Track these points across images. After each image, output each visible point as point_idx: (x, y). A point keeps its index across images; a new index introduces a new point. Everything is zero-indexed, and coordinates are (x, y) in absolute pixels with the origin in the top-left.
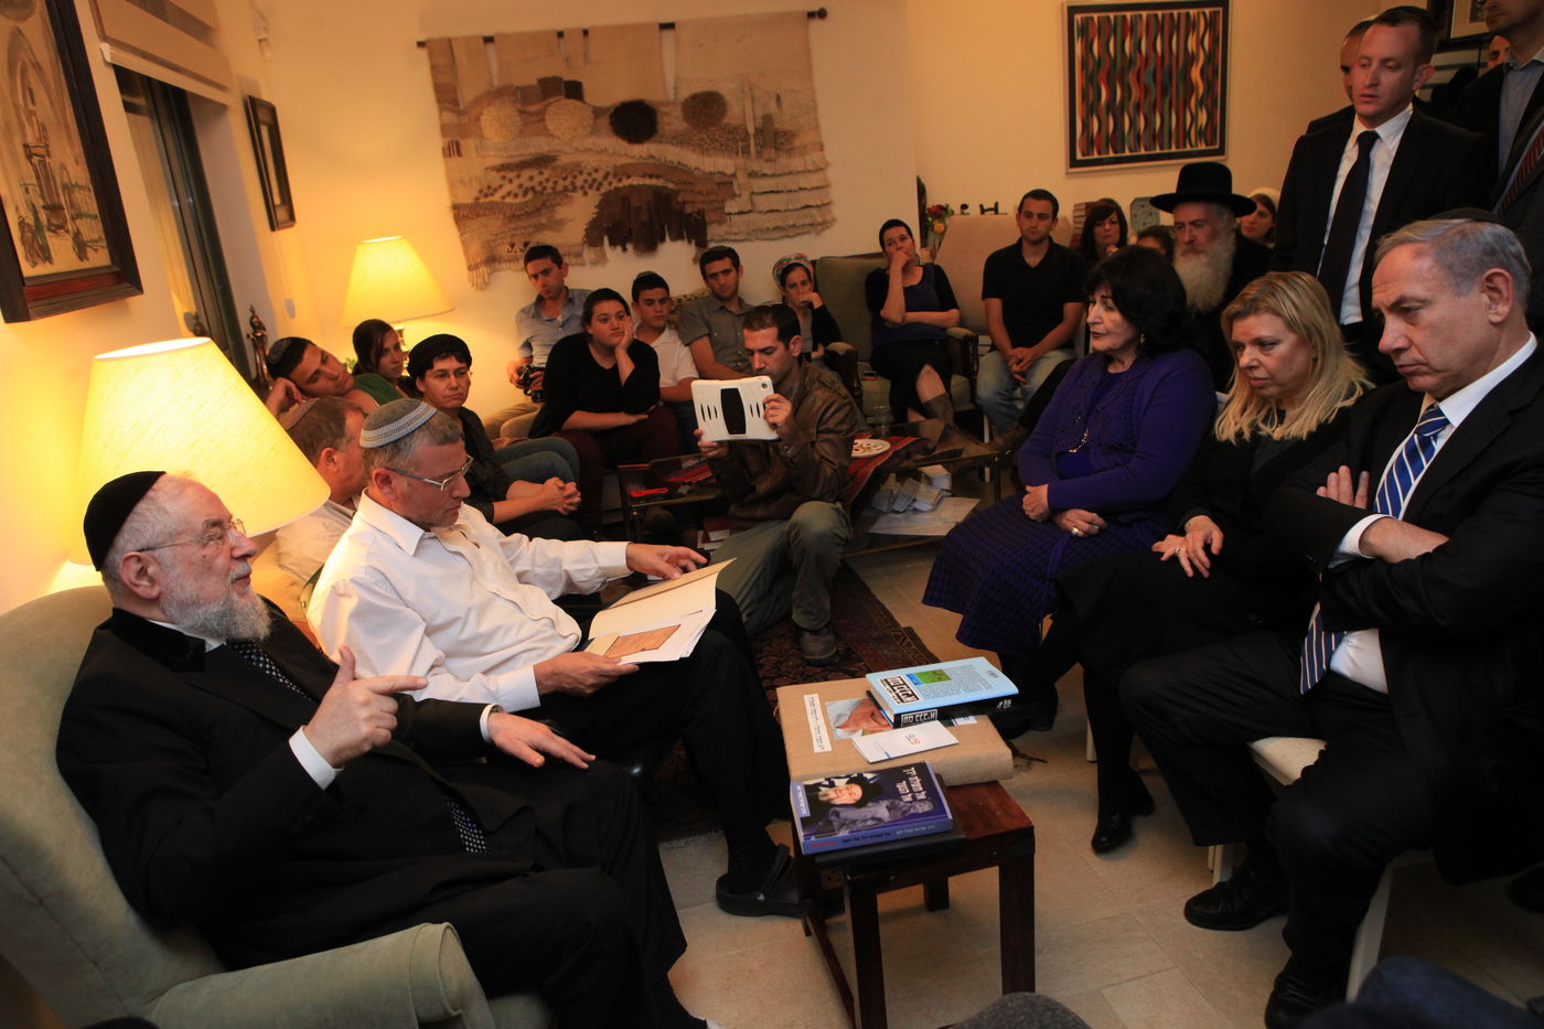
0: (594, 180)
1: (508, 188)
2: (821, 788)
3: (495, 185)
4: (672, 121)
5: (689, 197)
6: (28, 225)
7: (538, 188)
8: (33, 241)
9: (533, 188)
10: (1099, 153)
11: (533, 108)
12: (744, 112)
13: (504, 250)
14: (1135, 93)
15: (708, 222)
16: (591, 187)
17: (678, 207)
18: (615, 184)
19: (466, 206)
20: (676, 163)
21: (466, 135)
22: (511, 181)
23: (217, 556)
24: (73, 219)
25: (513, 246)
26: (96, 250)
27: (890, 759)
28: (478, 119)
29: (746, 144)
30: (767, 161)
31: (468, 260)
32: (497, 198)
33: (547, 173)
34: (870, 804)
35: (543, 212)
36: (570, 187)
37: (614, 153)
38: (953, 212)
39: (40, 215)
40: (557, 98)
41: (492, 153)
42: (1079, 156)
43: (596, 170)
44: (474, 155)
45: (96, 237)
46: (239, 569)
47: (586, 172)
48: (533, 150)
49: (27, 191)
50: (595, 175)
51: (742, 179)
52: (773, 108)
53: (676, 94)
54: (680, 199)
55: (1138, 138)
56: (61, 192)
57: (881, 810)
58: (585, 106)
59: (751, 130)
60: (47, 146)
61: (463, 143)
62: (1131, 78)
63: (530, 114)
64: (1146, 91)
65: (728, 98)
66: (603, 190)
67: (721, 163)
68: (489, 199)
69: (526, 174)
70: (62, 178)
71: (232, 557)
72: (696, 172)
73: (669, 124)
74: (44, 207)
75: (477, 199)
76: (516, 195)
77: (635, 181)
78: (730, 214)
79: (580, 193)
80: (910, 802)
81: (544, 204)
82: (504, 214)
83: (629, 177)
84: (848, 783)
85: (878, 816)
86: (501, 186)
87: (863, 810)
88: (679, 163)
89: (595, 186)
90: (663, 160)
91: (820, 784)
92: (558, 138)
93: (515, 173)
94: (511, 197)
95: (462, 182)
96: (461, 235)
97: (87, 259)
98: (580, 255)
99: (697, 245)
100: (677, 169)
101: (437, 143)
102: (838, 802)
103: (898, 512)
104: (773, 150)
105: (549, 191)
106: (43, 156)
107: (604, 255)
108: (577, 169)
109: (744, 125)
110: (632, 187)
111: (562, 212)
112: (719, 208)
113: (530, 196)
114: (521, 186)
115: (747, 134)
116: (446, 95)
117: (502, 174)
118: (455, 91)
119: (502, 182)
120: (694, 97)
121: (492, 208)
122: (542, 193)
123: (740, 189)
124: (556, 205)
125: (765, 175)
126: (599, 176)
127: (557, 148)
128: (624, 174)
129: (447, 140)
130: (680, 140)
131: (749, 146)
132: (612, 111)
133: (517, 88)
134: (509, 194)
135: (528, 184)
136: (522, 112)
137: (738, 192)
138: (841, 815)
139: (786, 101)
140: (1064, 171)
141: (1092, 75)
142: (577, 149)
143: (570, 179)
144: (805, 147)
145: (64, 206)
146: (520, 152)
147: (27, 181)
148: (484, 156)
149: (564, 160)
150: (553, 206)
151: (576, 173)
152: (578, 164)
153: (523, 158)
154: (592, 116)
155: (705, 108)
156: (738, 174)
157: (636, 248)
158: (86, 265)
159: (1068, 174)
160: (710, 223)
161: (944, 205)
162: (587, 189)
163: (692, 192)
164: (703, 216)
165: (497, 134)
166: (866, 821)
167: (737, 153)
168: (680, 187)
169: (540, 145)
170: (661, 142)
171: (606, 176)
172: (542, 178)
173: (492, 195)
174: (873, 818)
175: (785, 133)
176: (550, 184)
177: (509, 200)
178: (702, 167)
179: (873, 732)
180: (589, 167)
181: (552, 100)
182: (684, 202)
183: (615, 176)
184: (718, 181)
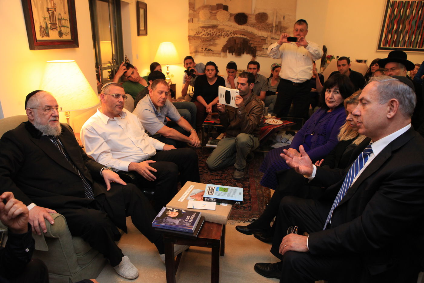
0: (227, 34)
1: (203, 33)
2: (169, 211)
3: (200, 32)
4: (252, 20)
5: (252, 43)
6: (43, 27)
7: (212, 34)
8: (44, 31)
9: (210, 34)
10: (389, 46)
11: (214, 12)
12: (273, 20)
13: (200, 49)
14: (407, 27)
15: (257, 50)
16: (226, 36)
17: (249, 45)
18: (233, 36)
19: (192, 36)
20: (251, 32)
21: (194, 17)
22: (205, 31)
23: (47, 114)
24: (60, 27)
25: (202, 49)
26: (66, 35)
27: (193, 209)
28: (199, 13)
29: (272, 29)
30: (278, 35)
31: (190, 51)
32: (200, 35)
33: (215, 30)
34: (176, 219)
35: (212, 41)
36: (220, 35)
37: (234, 27)
38: (334, 58)
39: (48, 25)
40: (221, 10)
41: (201, 23)
42: (382, 46)
43: (228, 31)
44: (196, 23)
45: (67, 32)
46: (52, 119)
47: (225, 31)
48: (212, 24)
49: (45, 19)
50: (228, 33)
51: (269, 39)
52: (282, 20)
53: (254, 12)
54: (250, 42)
55: (405, 43)
56: (57, 20)
57: (177, 222)
58: (228, 13)
59: (274, 25)
60: (55, 9)
61: (194, 19)
62: (407, 23)
63: (213, 13)
64: (411, 28)
65: (269, 15)
66: (229, 37)
67: (264, 34)
68: (198, 35)
69: (209, 30)
70: (58, 17)
71: (51, 115)
72: (256, 35)
73: (251, 21)
74: (50, 24)
75: (195, 35)
76: (205, 35)
77: (238, 36)
78: (264, 49)
79: (223, 37)
80: (186, 222)
81: (212, 39)
82: (201, 40)
83: (237, 34)
84: (177, 211)
85: (175, 223)
86: (202, 32)
87: (173, 220)
88: (252, 32)
89: (227, 35)
90: (247, 30)
91: (170, 210)
92: (219, 21)
93: (206, 29)
94: (204, 35)
95: (192, 30)
96: (189, 44)
97: (62, 37)
98: (220, 54)
99: (253, 56)
100: (251, 34)
101: (187, 18)
102: (169, 216)
103: (283, 143)
104: (280, 32)
105: (214, 35)
106: (53, 11)
107: (226, 55)
108: (223, 30)
109: (273, 23)
110: (237, 37)
111: (217, 41)
112: (261, 47)
113: (209, 36)
114: (207, 33)
115: (273, 26)
116: (192, 6)
117: (203, 29)
118: (194, 5)
119: (202, 31)
120: (259, 14)
121: (199, 38)
122: (212, 35)
123: (268, 42)
124: (216, 39)
125: (276, 39)
126: (229, 33)
127: (218, 24)
128: (236, 33)
129: (190, 18)
130: (253, 26)
131: (273, 30)
132: (235, 15)
133: (211, 6)
134: (204, 34)
135: (209, 33)
136: (210, 13)
137: (267, 43)
138: (167, 220)
139: (286, 18)
140: (375, 50)
141: (392, 20)
142: (224, 25)
143: (220, 33)
144: (289, 32)
145: (57, 23)
146: (209, 23)
147: (46, 17)
148: (199, 23)
149: (220, 27)
150: (215, 40)
151: (222, 31)
152: (223, 29)
153: (209, 25)
154: (229, 16)
155: (262, 17)
156: (268, 38)
157: (235, 54)
158: (61, 39)
159: (376, 51)
160: (258, 51)
161: (332, 55)
162: (225, 36)
163: (254, 41)
164: (256, 48)
165: (203, 18)
166: (172, 223)
167: (269, 31)
168: (251, 39)
169: (214, 22)
170: (247, 26)
171: (231, 33)
172: (213, 31)
173: (199, 34)
174: (174, 223)
175: (284, 27)
176: (215, 33)
177: (203, 36)
178: (258, 34)
179: (197, 200)
180: (226, 30)
181: (219, 10)
182: (251, 44)
183: (233, 33)
184: (262, 39)
